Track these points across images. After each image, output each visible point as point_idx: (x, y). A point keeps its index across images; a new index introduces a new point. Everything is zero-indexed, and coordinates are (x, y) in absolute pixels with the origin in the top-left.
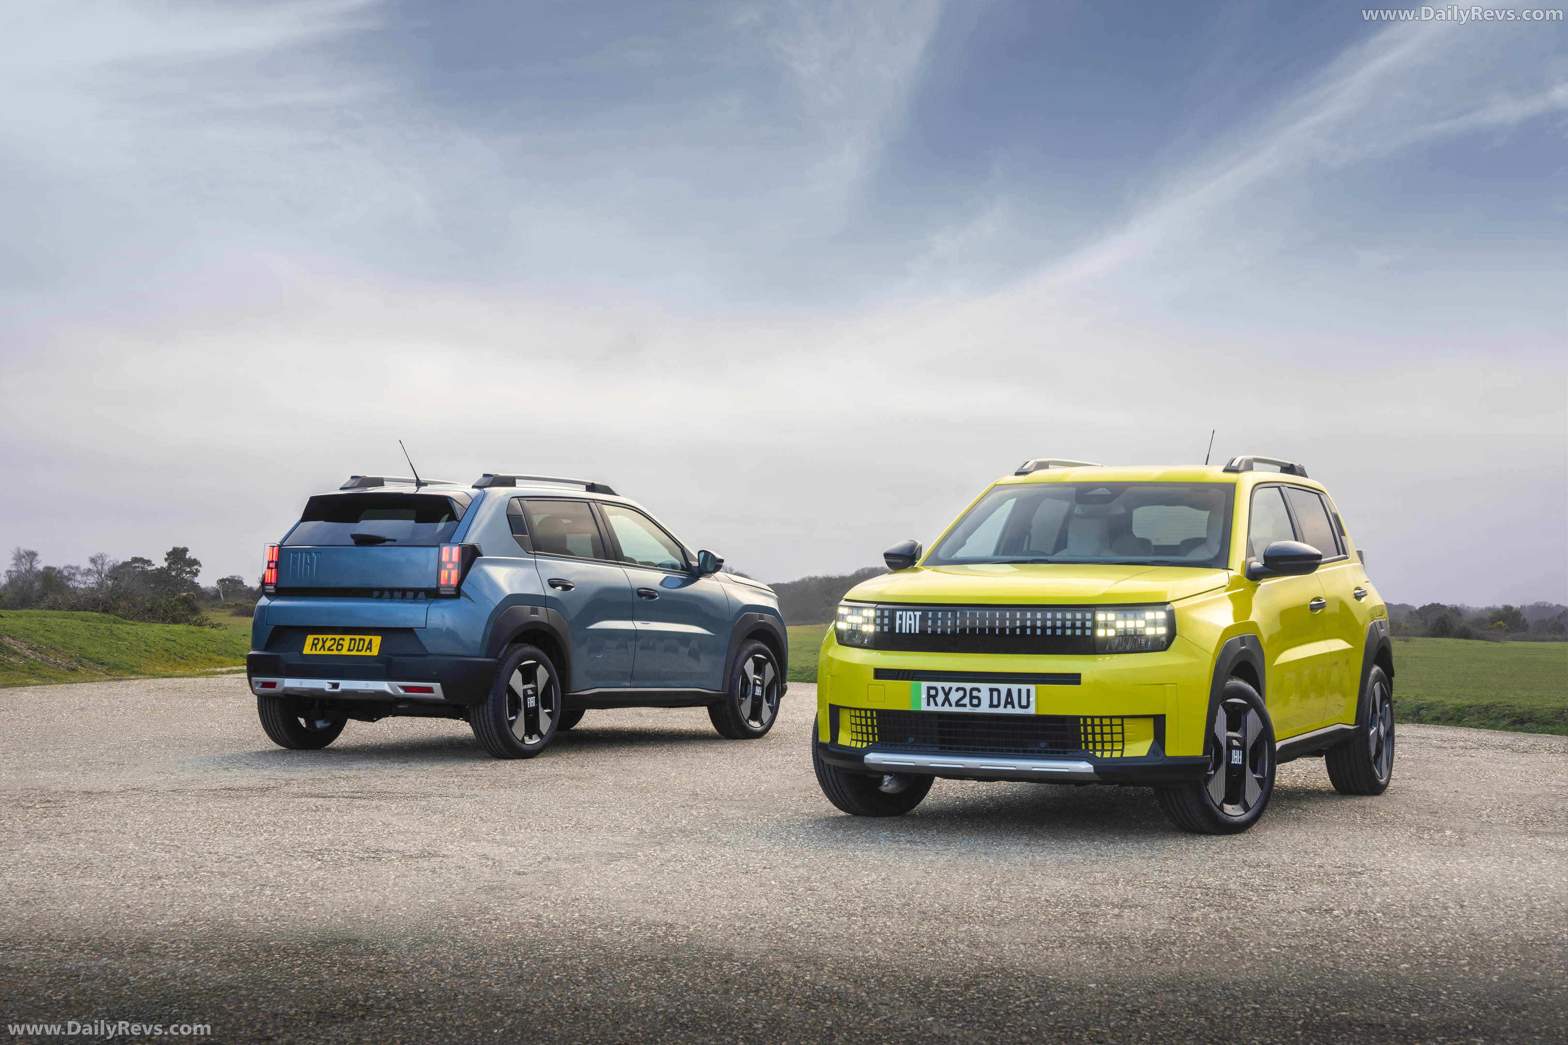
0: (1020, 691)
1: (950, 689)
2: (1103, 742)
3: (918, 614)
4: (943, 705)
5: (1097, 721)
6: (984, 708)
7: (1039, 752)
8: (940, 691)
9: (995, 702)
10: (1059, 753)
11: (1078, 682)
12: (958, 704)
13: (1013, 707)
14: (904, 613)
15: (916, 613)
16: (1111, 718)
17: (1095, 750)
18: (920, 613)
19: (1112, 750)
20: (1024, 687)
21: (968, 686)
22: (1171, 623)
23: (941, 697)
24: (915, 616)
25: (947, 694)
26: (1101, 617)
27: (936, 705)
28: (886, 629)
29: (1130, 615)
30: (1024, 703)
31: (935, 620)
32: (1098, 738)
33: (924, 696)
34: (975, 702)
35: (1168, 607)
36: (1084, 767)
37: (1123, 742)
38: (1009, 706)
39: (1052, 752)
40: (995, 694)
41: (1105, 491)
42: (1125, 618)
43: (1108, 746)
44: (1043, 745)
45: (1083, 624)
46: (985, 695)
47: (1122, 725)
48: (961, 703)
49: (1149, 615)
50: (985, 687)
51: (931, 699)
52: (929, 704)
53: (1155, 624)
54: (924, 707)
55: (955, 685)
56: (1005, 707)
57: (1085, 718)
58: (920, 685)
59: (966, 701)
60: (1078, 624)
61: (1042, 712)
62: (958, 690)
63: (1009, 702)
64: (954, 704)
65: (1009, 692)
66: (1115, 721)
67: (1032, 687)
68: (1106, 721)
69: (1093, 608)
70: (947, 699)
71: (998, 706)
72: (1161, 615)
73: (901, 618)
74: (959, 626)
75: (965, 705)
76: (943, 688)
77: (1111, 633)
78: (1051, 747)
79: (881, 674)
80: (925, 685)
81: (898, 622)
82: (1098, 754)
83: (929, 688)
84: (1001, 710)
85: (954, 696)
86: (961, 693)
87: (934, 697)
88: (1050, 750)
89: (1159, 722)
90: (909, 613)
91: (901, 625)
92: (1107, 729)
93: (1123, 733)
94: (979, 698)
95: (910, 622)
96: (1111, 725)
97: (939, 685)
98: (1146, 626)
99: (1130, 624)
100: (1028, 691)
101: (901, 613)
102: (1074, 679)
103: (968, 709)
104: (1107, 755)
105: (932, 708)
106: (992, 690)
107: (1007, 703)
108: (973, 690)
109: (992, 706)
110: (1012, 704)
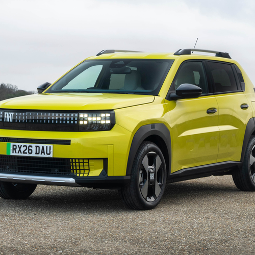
0: (47, 147)
1: (21, 146)
2: (80, 170)
3: (13, 113)
4: (18, 153)
5: (77, 161)
6: (34, 155)
7: (55, 173)
9: (38, 152)
10: (62, 174)
11: (70, 144)
12: (24, 153)
16: (83, 159)
17: (77, 173)
19: (84, 173)
20: (49, 145)
21: (28, 145)
22: (113, 119)
23: (17, 150)
24: (11, 114)
25: (20, 148)
26: (81, 115)
27: (16, 152)
28: (1, 120)
29: (95, 115)
30: (48, 152)
31: (18, 116)
32: (78, 168)
33: (11, 149)
34: (30, 151)
35: (112, 112)
36: (72, 180)
37: (89, 170)
38: (43, 154)
39: (60, 174)
40: (38, 148)
41: (123, 63)
42: (92, 116)
43: (82, 171)
44: (56, 170)
45: (74, 118)
46: (34, 149)
47: (88, 162)
49: (103, 115)
50: (34, 145)
51: (14, 150)
52: (13, 152)
53: (105, 119)
54: (12, 154)
55: (23, 144)
57: (72, 159)
58: (10, 144)
59: (27, 151)
60: (72, 119)
61: (55, 157)
62: (24, 146)
64: (22, 152)
65: (43, 147)
66: (85, 161)
67: (51, 145)
68: (81, 161)
69: (78, 112)
70: (20, 150)
71: (38, 153)
72: (108, 115)
73: (6, 115)
74: (27, 119)
75: (26, 153)
76: (18, 146)
77: (86, 123)
80: (12, 144)
81: (5, 117)
82: (78, 175)
83: (13, 145)
84: (40, 155)
85: (23, 149)
86: (25, 148)
89: (105, 161)
90: (9, 113)
91: (6, 119)
92: (81, 164)
93: (89, 166)
94: (31, 150)
95: (10, 117)
96: (83, 162)
97: (17, 144)
98: (101, 120)
99: (94, 119)
100: (50, 147)
102: (67, 142)
103: (27, 155)
104: (81, 175)
105: (14, 154)
106: (36, 147)
107: (42, 152)
108: (29, 146)
109: (36, 153)
110: (44, 152)
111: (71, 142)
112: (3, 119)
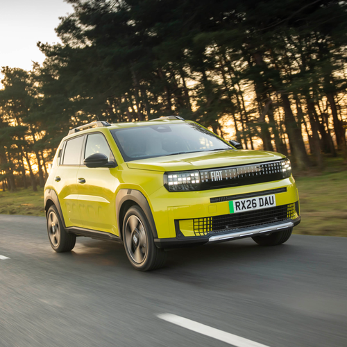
1: (244, 201)
3: (221, 172)
4: (242, 209)
6: (258, 207)
8: (241, 203)
10: (281, 220)
11: (286, 191)
12: (248, 208)
13: (268, 205)
14: (214, 172)
15: (219, 171)
16: (292, 204)
17: (290, 217)
20: (271, 196)
21: (251, 199)
23: (241, 206)
24: (219, 173)
25: (243, 204)
26: (282, 164)
27: (240, 209)
28: (207, 180)
30: (272, 202)
31: (228, 173)
33: (235, 206)
34: (254, 205)
36: (290, 224)
39: (279, 221)
46: (257, 202)
48: (249, 206)
50: (257, 198)
52: (237, 210)
54: (235, 212)
55: (246, 199)
56: (265, 205)
57: (289, 204)
58: (232, 202)
59: (251, 205)
62: (247, 201)
65: (266, 198)
67: (274, 195)
69: (280, 160)
70: (244, 206)
71: (263, 205)
73: (213, 174)
74: (238, 174)
75: (251, 207)
79: (213, 200)
80: (234, 201)
83: (236, 203)
84: (264, 207)
85: (246, 205)
86: (249, 202)
87: (239, 206)
88: (277, 220)
90: (216, 172)
94: (255, 203)
95: (218, 176)
97: (240, 200)
100: (273, 197)
102: (284, 189)
103: (252, 209)
105: (239, 211)
106: (260, 199)
108: (253, 200)
109: (261, 206)
110: (267, 203)
111: (288, 189)
112: (210, 180)
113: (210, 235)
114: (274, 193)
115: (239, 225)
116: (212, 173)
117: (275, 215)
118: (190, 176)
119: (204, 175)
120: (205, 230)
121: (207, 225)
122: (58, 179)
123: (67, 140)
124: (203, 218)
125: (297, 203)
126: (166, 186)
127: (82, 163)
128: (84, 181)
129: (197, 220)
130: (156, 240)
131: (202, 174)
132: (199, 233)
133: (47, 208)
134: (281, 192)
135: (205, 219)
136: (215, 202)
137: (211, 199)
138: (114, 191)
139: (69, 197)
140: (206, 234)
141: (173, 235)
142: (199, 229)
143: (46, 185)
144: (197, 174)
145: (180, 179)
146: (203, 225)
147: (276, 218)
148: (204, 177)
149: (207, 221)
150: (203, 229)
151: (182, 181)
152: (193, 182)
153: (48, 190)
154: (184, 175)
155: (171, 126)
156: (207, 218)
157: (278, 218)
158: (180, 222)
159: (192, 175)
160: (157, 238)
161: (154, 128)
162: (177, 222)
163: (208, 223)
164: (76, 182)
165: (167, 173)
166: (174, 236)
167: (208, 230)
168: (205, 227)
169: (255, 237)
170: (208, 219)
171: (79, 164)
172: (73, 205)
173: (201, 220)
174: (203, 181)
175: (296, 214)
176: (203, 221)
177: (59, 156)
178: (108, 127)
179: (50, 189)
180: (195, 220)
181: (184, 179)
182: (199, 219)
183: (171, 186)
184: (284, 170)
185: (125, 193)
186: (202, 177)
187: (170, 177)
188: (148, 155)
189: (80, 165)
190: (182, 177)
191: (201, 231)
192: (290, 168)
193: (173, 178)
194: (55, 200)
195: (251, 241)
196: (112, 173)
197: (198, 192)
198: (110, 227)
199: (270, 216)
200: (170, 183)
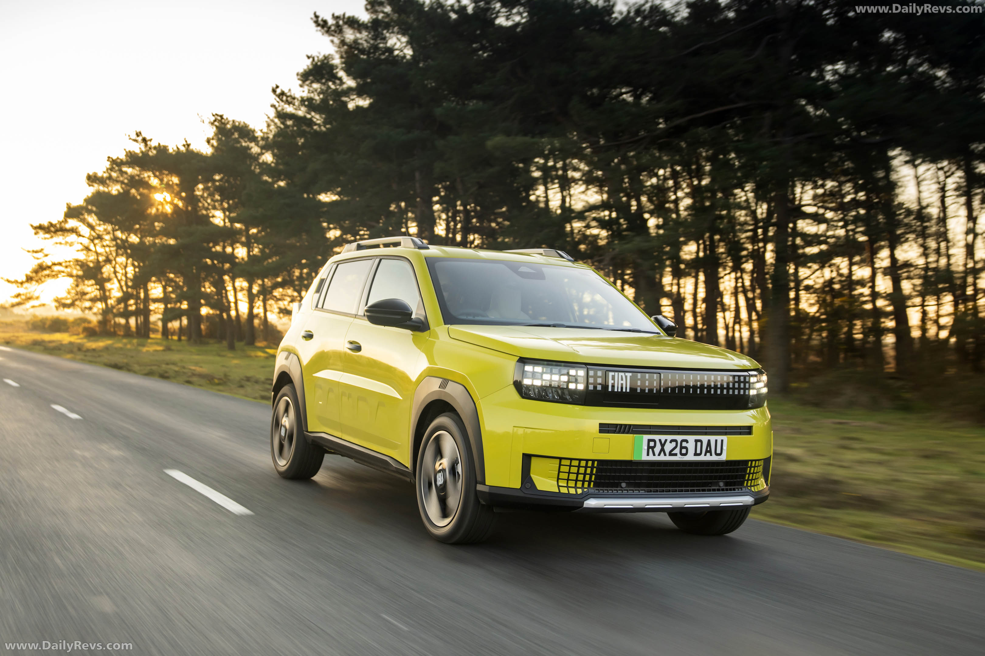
0: (716, 441)
1: (666, 440)
3: (629, 375)
4: (659, 455)
5: (755, 463)
6: (690, 457)
7: (718, 490)
8: (658, 443)
9: (698, 452)
10: (731, 490)
11: (750, 433)
12: (671, 454)
13: (711, 455)
14: (616, 374)
15: (627, 374)
16: (761, 460)
17: (751, 486)
18: (630, 374)
19: (756, 486)
20: (719, 438)
21: (679, 438)
23: (658, 448)
24: (626, 377)
25: (663, 445)
27: (654, 455)
28: (599, 388)
30: (719, 451)
31: (643, 380)
33: (646, 448)
34: (684, 451)
36: (748, 500)
37: (760, 478)
38: (708, 454)
39: (727, 490)
40: (699, 444)
45: (745, 386)
46: (691, 446)
48: (673, 452)
50: (691, 439)
51: (650, 450)
52: (648, 455)
54: (645, 458)
55: (670, 437)
56: (705, 455)
57: (752, 461)
58: (642, 439)
59: (677, 451)
60: (742, 385)
62: (671, 441)
63: (709, 451)
64: (667, 453)
65: (709, 441)
67: (725, 438)
70: (662, 450)
71: (700, 454)
73: (613, 378)
74: (663, 386)
75: (676, 455)
76: (660, 440)
78: (726, 486)
79: (605, 428)
80: (646, 437)
81: (610, 382)
82: (753, 489)
83: (649, 441)
84: (702, 458)
85: (668, 447)
86: (674, 444)
87: (653, 448)
88: (724, 487)
90: (621, 374)
91: (613, 384)
93: (760, 472)
94: (686, 448)
95: (622, 382)
97: (656, 437)
98: (763, 386)
99: (760, 385)
100: (722, 441)
101: (613, 373)
102: (749, 430)
103: (678, 458)
104: (756, 489)
105: (651, 458)
106: (696, 441)
107: (707, 452)
108: (683, 441)
109: (696, 454)
110: (710, 452)
111: (754, 430)
112: (605, 387)
113: (587, 496)
114: (726, 434)
115: (648, 485)
116: (611, 374)
117: (720, 478)
118: (568, 374)
119: (595, 377)
120: (579, 484)
121: (585, 474)
122: (309, 336)
123: (338, 263)
124: (580, 460)
125: (767, 461)
126: (518, 385)
127: (361, 312)
128: (358, 348)
129: (568, 462)
130: (480, 487)
131: (591, 373)
132: (568, 487)
133: (277, 389)
134: (740, 434)
135: (583, 463)
136: (608, 432)
137: (601, 425)
138: (414, 377)
139: (324, 374)
140: (580, 491)
141: (516, 483)
142: (568, 480)
143: (283, 344)
144: (581, 373)
145: (547, 377)
146: (578, 474)
147: (721, 484)
148: (595, 380)
149: (586, 467)
150: (576, 481)
151: (551, 380)
152: (572, 386)
153: (285, 354)
154: (555, 370)
155: (545, 270)
156: (587, 461)
157: (726, 484)
158: (533, 460)
159: (572, 372)
160: (483, 483)
161: (513, 266)
162: (527, 458)
163: (589, 471)
164: (344, 347)
165: (523, 361)
166: (518, 486)
167: (586, 485)
168: (581, 477)
169: (674, 513)
170: (590, 464)
171: (354, 312)
172: (330, 390)
173: (575, 463)
174: (591, 387)
175: (762, 481)
176: (579, 467)
177: (318, 290)
178: (423, 251)
179: (290, 352)
180: (564, 462)
181: (555, 378)
182: (571, 459)
183: (528, 387)
184: (753, 392)
185: (434, 385)
186: (591, 380)
187: (528, 368)
188: (492, 317)
189: (356, 316)
190: (551, 373)
191: (572, 484)
192: (765, 390)
193: (534, 373)
194: (295, 375)
195: (665, 519)
196: (415, 341)
197: (577, 408)
198: (394, 446)
199: (711, 478)
200: (527, 382)
